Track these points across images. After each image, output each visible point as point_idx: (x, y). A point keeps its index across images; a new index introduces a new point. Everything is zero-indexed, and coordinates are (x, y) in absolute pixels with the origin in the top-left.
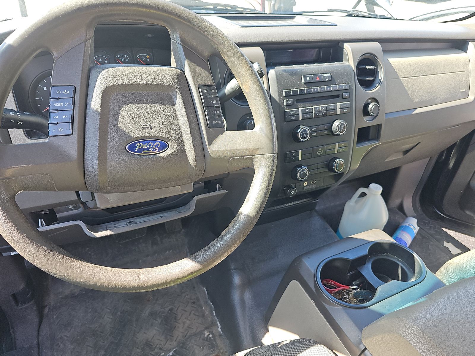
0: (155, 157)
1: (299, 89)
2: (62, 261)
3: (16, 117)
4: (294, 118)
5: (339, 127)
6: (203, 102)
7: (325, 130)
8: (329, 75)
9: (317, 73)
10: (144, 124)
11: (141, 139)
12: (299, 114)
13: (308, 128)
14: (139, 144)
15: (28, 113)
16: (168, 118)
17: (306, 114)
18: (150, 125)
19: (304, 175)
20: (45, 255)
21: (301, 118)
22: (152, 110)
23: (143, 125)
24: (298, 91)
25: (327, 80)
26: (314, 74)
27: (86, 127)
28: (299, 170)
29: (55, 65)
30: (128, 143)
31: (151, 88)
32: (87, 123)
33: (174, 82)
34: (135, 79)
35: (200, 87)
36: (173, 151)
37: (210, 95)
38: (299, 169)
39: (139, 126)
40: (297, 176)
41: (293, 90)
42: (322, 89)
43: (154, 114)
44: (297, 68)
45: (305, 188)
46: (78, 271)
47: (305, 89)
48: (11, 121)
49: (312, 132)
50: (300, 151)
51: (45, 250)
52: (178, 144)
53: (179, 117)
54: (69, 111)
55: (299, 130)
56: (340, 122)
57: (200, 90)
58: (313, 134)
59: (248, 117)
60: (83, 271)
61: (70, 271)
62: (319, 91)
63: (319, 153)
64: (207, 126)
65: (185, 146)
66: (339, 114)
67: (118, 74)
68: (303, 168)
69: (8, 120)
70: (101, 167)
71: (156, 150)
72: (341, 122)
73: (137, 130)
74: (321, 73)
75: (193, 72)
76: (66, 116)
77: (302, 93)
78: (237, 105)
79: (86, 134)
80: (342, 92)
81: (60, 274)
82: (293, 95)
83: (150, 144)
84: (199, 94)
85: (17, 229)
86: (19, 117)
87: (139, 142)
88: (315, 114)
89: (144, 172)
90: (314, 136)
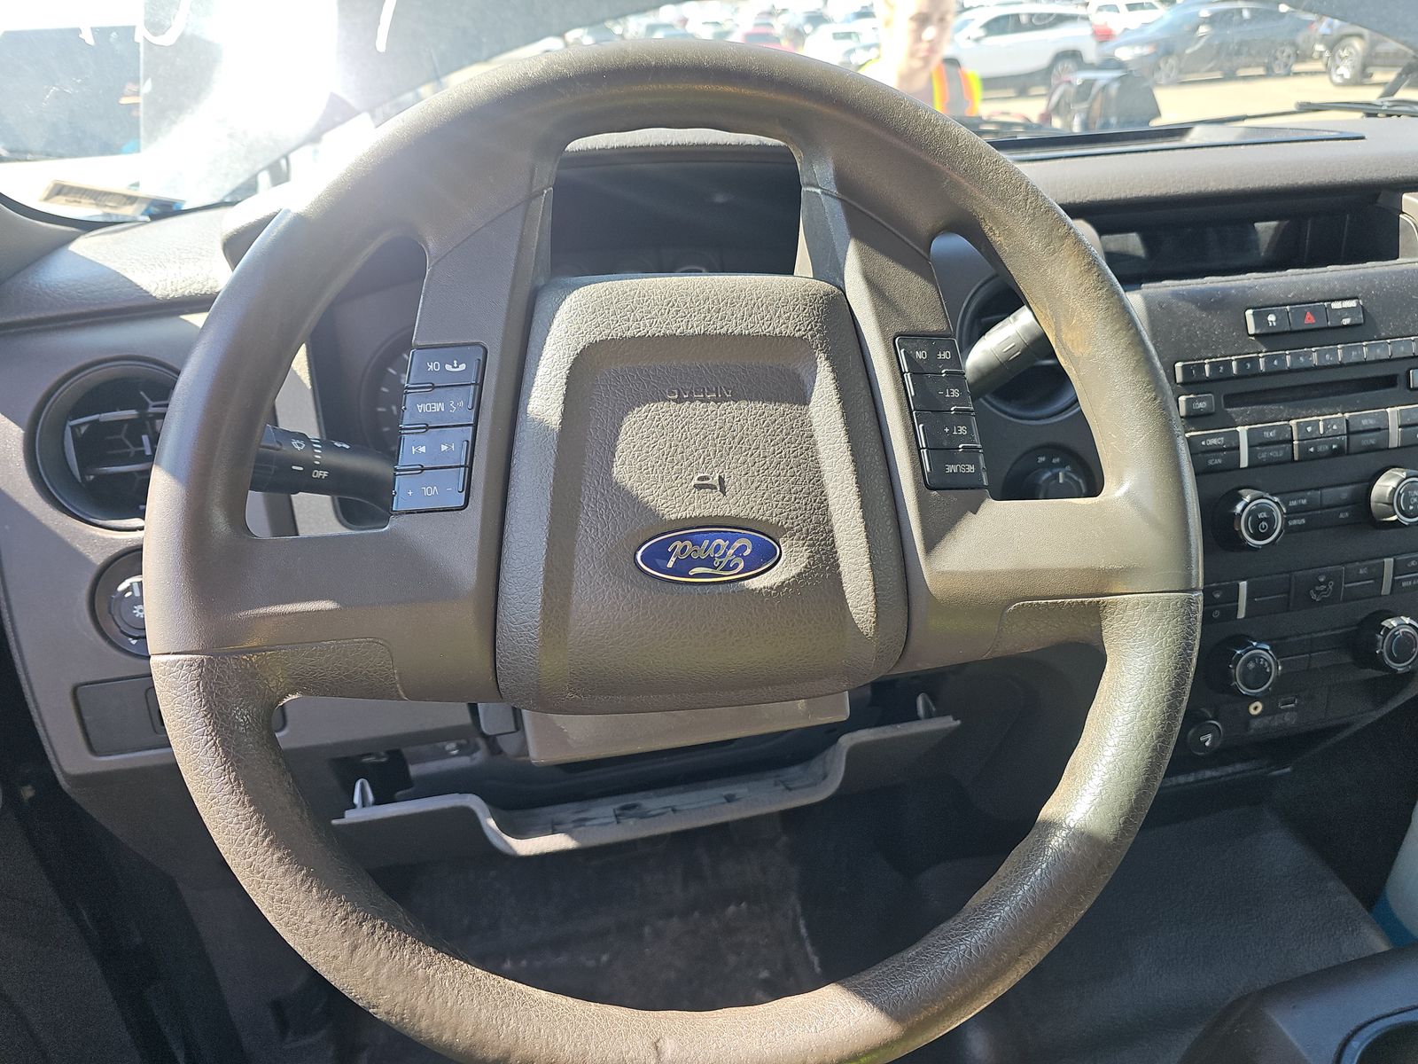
0: (734, 592)
1: (1236, 357)
2: (397, 957)
3: (310, 456)
4: (1220, 461)
5: (1399, 495)
6: (911, 392)
7: (1340, 509)
8: (1352, 304)
9: (1304, 298)
10: (699, 475)
11: (686, 525)
12: (1239, 448)
13: (1276, 499)
14: (679, 544)
15: (344, 446)
16: (783, 453)
17: (1264, 448)
18: (720, 477)
19: (1260, 675)
20: (346, 930)
21: (1244, 463)
22: (728, 425)
23: (696, 478)
24: (1234, 364)
25: (1346, 321)
26: (1293, 300)
27: (512, 483)
28: (1241, 656)
29: (429, 279)
30: (645, 539)
31: (729, 350)
32: (514, 469)
33: (809, 327)
34: (680, 320)
35: (902, 340)
36: (795, 572)
37: (936, 371)
38: (1238, 652)
39: (684, 481)
40: (1231, 678)
41: (1213, 360)
42: (1327, 356)
43: (736, 440)
44: (1228, 284)
45: (1255, 724)
46: (449, 1004)
47: (1261, 355)
48: (294, 467)
49: (1291, 513)
50: (1243, 585)
51: (347, 914)
52: (814, 545)
53: (821, 449)
54: (461, 428)
55: (1239, 507)
56: (1404, 475)
57: (901, 353)
58: (1295, 522)
59: (1042, 459)
60: (466, 1003)
61: (422, 1000)
62: (1316, 362)
63: (1318, 593)
64: (922, 481)
65: (840, 552)
66: (1398, 447)
67: (624, 303)
68: (1256, 648)
69: (285, 464)
70: (549, 622)
71: (736, 565)
72: (1407, 478)
73: (676, 494)
74: (1323, 298)
75: (875, 288)
76: (451, 446)
77: (1249, 372)
78: (1003, 415)
79: (508, 507)
80: (1409, 367)
81: (388, 1008)
82: (1213, 377)
83: (719, 545)
84: (897, 367)
85: (264, 828)
86: (318, 456)
87: (682, 538)
88: (1303, 449)
89: (690, 644)
90: (1300, 528)
